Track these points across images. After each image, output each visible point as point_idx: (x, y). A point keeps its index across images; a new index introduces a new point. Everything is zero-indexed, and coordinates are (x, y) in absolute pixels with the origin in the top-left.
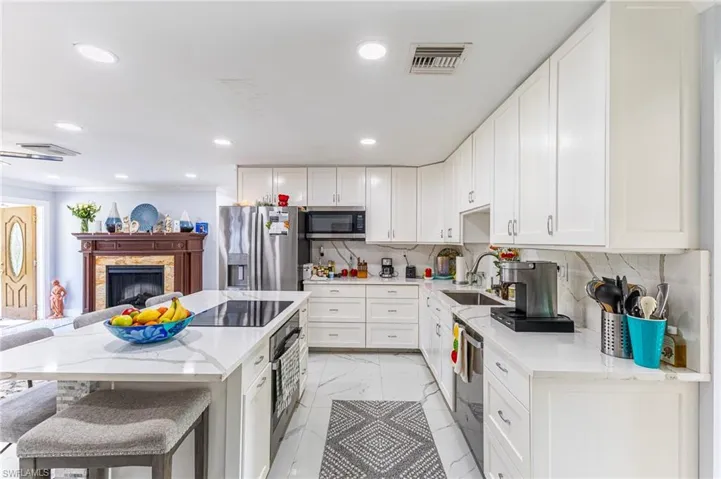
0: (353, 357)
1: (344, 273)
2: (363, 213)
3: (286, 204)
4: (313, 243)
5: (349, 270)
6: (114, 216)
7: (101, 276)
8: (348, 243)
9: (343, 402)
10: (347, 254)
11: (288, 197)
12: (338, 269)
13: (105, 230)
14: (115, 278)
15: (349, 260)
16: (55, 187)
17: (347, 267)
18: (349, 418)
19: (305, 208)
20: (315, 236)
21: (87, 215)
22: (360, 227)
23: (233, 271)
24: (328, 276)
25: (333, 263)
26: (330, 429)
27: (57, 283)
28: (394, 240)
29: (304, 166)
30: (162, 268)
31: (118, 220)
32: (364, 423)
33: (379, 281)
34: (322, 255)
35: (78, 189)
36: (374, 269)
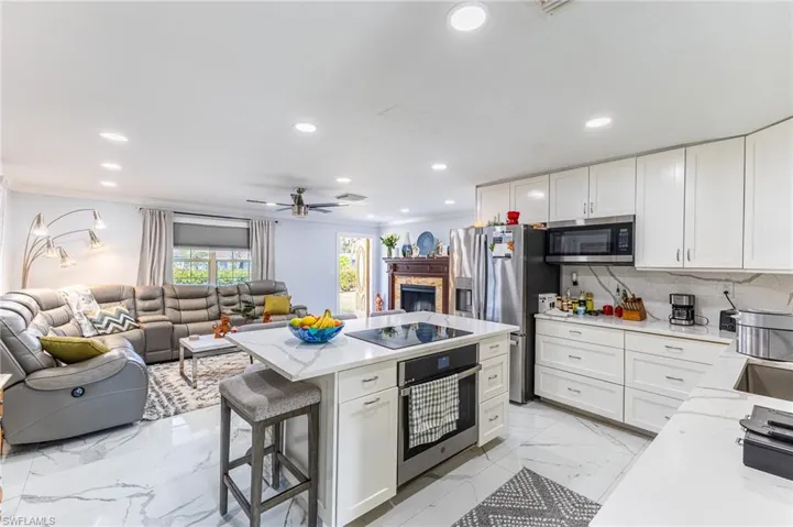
0: (601, 428)
1: (607, 311)
2: (630, 227)
3: (517, 223)
4: (564, 268)
5: (614, 308)
6: (407, 244)
7: (398, 293)
8: (613, 269)
9: (534, 475)
10: (612, 284)
11: (518, 214)
12: (598, 304)
13: (401, 256)
14: (406, 294)
15: (614, 293)
16: (379, 223)
17: (612, 303)
18: (525, 496)
19: (545, 224)
20: (567, 259)
21: (391, 243)
22: (623, 245)
23: (462, 295)
24: (576, 312)
25: (590, 295)
26: (494, 495)
27: (378, 295)
28: (688, 265)
29: (545, 173)
30: (434, 288)
31: (410, 247)
32: (542, 514)
33: (665, 329)
34: (575, 283)
35: (391, 224)
36: (660, 308)
